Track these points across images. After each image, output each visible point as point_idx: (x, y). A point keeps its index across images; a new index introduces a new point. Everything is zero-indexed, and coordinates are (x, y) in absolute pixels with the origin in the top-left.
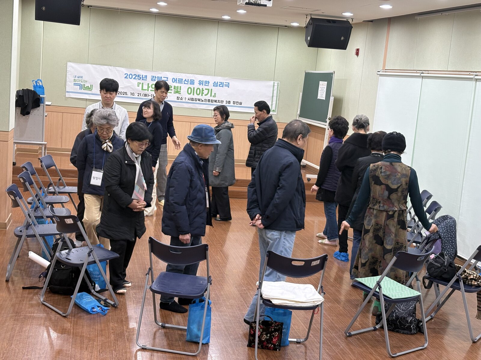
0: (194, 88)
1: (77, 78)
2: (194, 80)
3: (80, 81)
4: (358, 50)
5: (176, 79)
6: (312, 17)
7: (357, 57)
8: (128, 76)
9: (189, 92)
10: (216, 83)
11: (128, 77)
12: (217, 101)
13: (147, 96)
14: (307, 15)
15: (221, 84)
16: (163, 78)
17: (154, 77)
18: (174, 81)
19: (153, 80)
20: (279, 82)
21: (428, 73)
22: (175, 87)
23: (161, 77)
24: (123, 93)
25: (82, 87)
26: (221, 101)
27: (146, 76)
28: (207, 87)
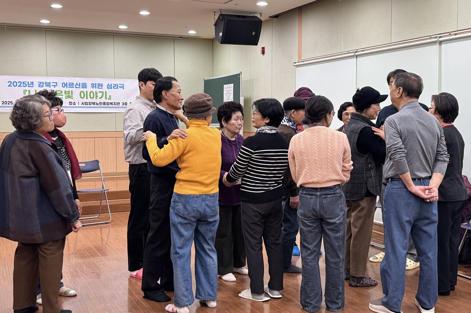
0: (87, 92)
5: (67, 83)
6: (221, 13)
7: (263, 55)
8: (12, 83)
9: (82, 96)
12: (113, 104)
14: (215, 13)
17: (41, 83)
18: (64, 86)
19: (40, 86)
23: (50, 83)
24: (8, 103)
26: (117, 103)
27: (33, 82)
28: (101, 90)
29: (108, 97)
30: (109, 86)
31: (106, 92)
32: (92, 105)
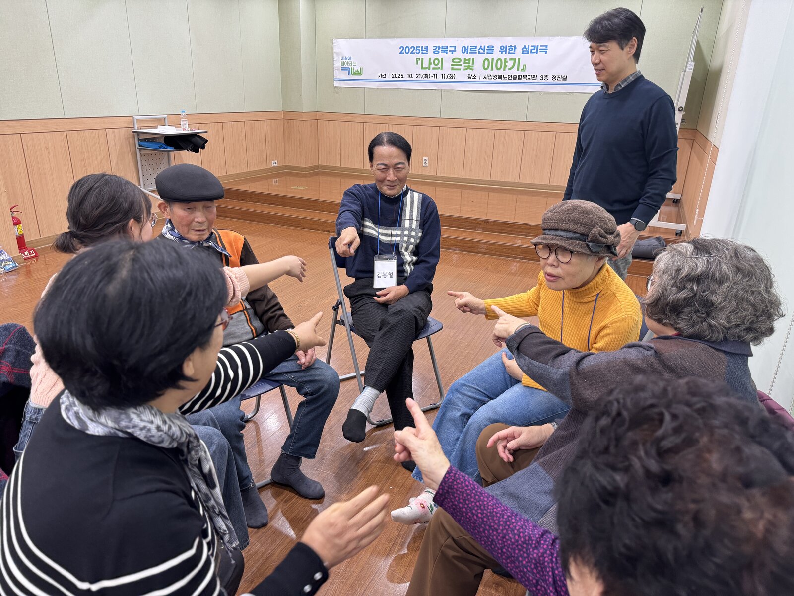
0: (493, 59)
1: (344, 60)
2: (493, 47)
3: (348, 64)
5: (468, 46)
9: (486, 66)
10: (527, 47)
11: (404, 51)
12: (528, 77)
13: (429, 77)
15: (534, 49)
17: (437, 47)
18: (464, 51)
19: (436, 52)
22: (465, 59)
23: (447, 47)
24: (398, 76)
25: (350, 71)
26: (533, 77)
27: (427, 47)
28: (512, 56)
29: (521, 67)
30: (525, 49)
31: (519, 59)
32: (498, 80)
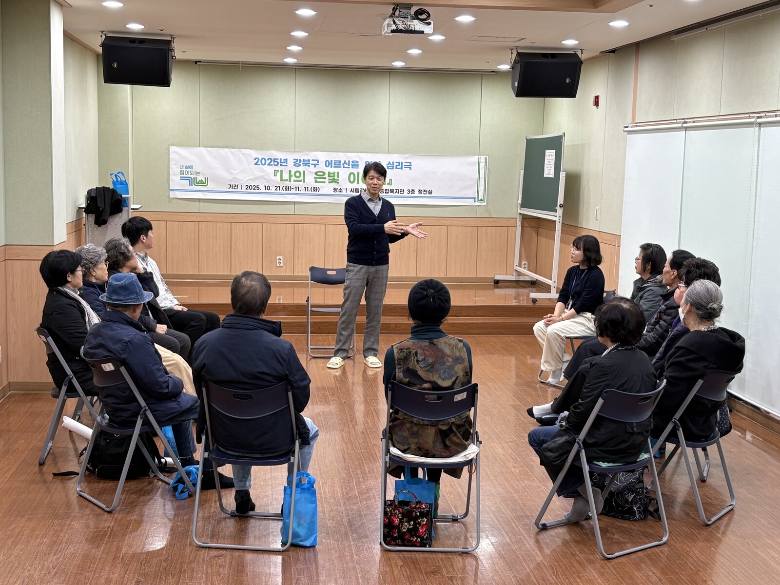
0: (358, 174)
1: (184, 169)
2: (358, 162)
3: (190, 174)
4: (597, 98)
5: (331, 161)
6: (519, 51)
7: (597, 108)
8: (260, 161)
10: (391, 163)
11: (259, 163)
12: (395, 191)
13: (290, 189)
14: (512, 49)
15: (399, 165)
16: (311, 161)
17: (297, 160)
18: (327, 165)
19: (296, 165)
20: (487, 157)
21: (694, 122)
22: (329, 173)
23: (309, 160)
24: (253, 188)
25: (192, 181)
26: (400, 191)
27: (286, 159)
30: (389, 165)
